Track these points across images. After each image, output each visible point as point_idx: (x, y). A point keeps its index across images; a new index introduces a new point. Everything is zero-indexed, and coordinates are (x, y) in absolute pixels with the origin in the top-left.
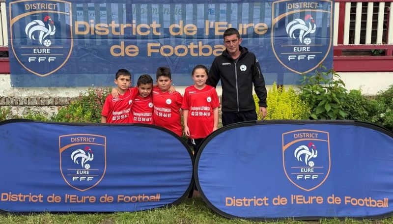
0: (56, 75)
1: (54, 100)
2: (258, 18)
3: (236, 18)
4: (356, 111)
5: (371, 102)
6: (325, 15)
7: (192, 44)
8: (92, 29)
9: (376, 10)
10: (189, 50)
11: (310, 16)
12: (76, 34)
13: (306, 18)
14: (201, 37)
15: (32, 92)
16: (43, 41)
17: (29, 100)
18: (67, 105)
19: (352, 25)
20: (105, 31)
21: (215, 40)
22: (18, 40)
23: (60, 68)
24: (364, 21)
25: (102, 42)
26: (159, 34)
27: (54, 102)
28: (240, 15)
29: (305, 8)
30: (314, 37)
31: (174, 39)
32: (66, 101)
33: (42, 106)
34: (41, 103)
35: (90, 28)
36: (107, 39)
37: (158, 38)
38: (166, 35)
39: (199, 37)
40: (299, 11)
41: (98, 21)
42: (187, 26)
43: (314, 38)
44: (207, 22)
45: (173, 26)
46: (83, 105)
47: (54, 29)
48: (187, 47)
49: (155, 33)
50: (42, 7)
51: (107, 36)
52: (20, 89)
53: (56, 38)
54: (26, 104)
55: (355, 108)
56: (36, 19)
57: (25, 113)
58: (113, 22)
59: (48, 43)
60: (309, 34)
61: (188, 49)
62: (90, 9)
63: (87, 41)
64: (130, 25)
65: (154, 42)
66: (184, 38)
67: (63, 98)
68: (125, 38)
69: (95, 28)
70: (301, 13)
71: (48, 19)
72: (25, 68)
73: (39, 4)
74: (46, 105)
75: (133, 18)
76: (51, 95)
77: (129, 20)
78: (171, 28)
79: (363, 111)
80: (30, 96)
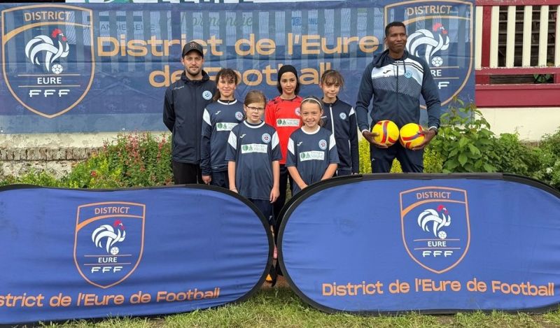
0: (69, 116)
1: (66, 152)
2: (364, 31)
3: (333, 31)
4: (510, 164)
5: (533, 151)
6: (462, 23)
7: (268, 67)
8: (123, 48)
9: (536, 16)
10: (264, 76)
11: (440, 24)
12: (99, 55)
13: (434, 29)
14: (280, 57)
15: (33, 141)
16: (51, 66)
17: (28, 153)
18: (86, 160)
19: (503, 38)
20: (141, 51)
21: (302, 61)
22: (13, 66)
23: (77, 106)
24: (520, 32)
25: (136, 67)
26: (221, 54)
27: (66, 156)
28: (337, 25)
29: (432, 14)
30: (446, 55)
31: (242, 61)
32: (84, 154)
33: (49, 161)
34: (46, 156)
35: (120, 47)
36: (144, 62)
37: (219, 60)
38: (230, 54)
39: (278, 57)
40: (424, 18)
41: (130, 37)
42: (261, 42)
43: (447, 57)
44: (290, 35)
45: (240, 42)
46: (110, 159)
47: (68, 48)
48: (261, 72)
49: (215, 52)
50: (49, 15)
51: (143, 57)
52: (14, 136)
53: (68, 62)
54: (24, 158)
55: (508, 160)
56: (40, 34)
57: (23, 172)
58: (153, 38)
59: (58, 69)
60: (440, 51)
61: (263, 74)
62: (120, 19)
63: (115, 65)
64: (177, 42)
65: (212, 66)
66: (255, 59)
67: (80, 150)
68: (170, 61)
69: (126, 47)
70: (426, 20)
71: (58, 35)
72: (24, 105)
73: (44, 13)
74: (53, 160)
75: (182, 32)
76: (61, 145)
77: (176, 35)
78: (237, 45)
79: (520, 163)
80: (30, 146)
